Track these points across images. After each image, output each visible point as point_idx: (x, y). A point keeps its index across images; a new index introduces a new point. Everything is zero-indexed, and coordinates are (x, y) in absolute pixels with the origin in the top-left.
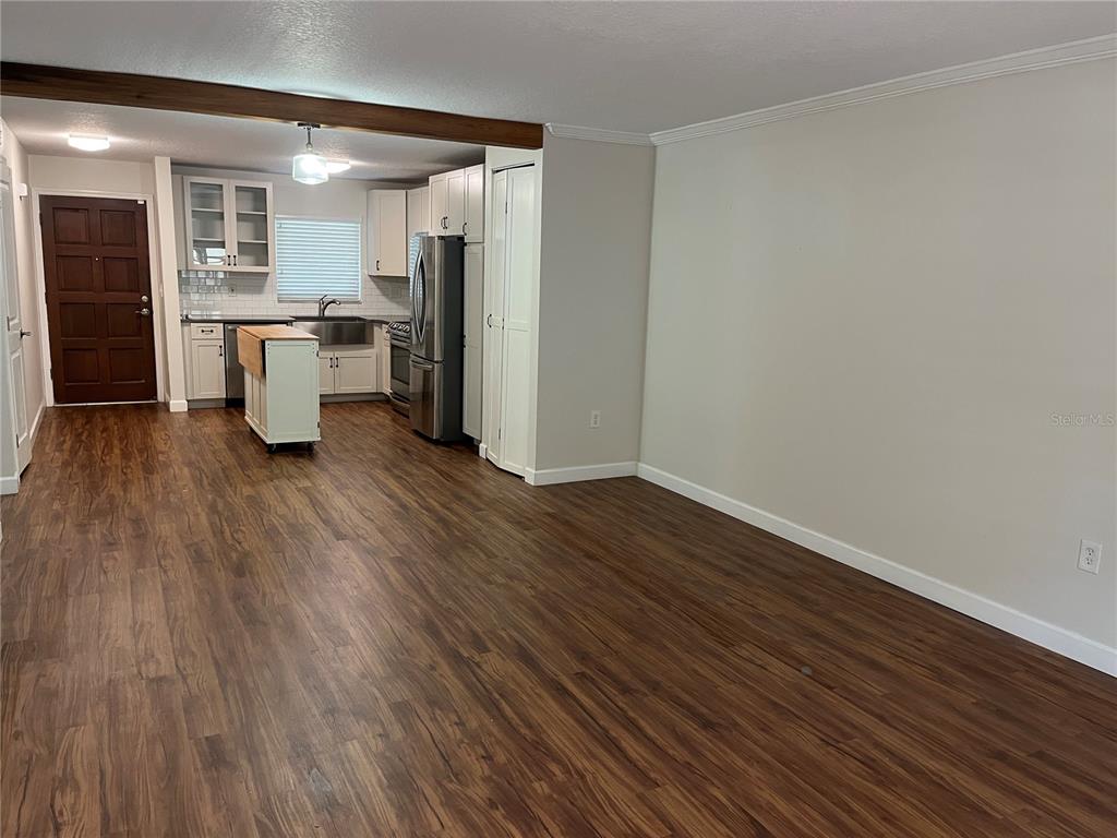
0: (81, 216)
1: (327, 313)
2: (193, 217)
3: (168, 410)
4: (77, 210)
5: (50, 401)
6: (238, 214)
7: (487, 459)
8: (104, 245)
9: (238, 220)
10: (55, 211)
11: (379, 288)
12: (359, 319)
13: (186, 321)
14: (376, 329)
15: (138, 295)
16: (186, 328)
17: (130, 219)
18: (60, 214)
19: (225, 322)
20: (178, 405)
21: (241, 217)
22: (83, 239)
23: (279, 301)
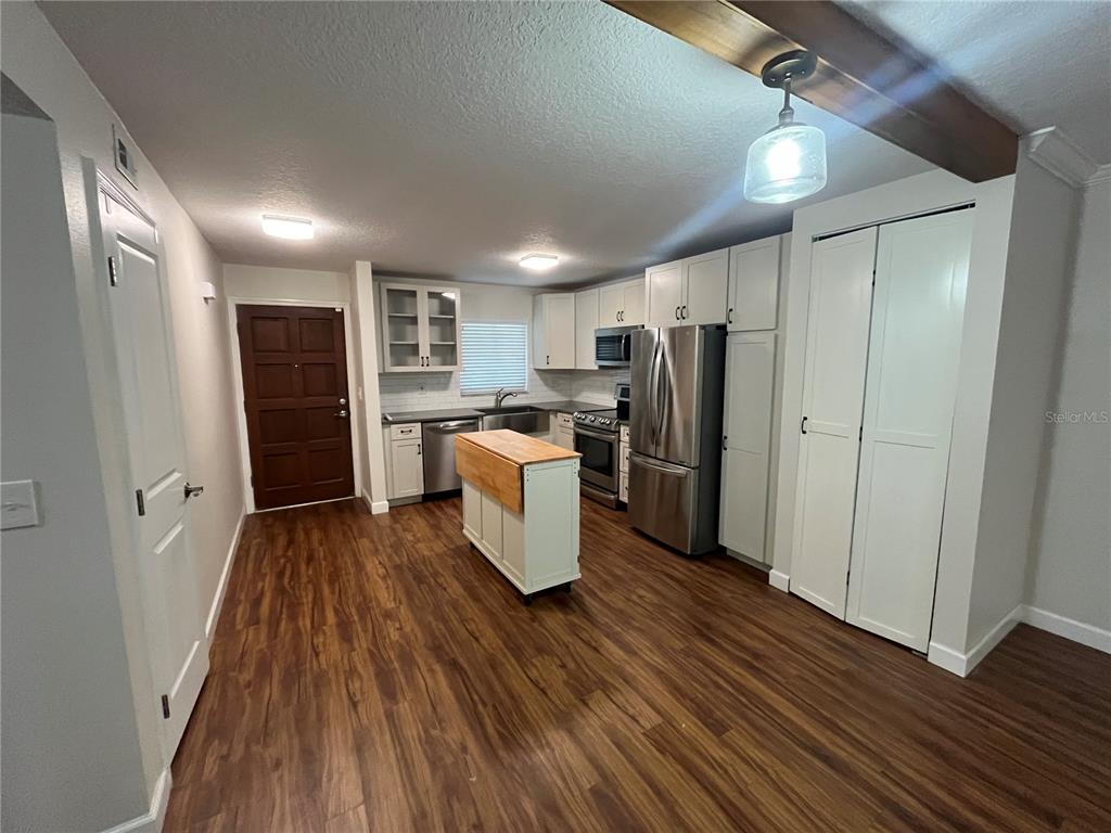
0: (280, 324)
1: (504, 404)
2: (389, 322)
3: (370, 513)
4: (276, 319)
5: (250, 507)
6: (430, 318)
7: (791, 593)
8: (303, 351)
9: (431, 324)
10: (253, 320)
11: (542, 379)
12: (532, 408)
13: (386, 422)
14: (552, 417)
15: (335, 398)
16: (387, 430)
17: (328, 326)
18: (259, 323)
19: (423, 422)
20: (379, 506)
21: (433, 321)
22: (283, 347)
23: (463, 396)
